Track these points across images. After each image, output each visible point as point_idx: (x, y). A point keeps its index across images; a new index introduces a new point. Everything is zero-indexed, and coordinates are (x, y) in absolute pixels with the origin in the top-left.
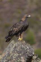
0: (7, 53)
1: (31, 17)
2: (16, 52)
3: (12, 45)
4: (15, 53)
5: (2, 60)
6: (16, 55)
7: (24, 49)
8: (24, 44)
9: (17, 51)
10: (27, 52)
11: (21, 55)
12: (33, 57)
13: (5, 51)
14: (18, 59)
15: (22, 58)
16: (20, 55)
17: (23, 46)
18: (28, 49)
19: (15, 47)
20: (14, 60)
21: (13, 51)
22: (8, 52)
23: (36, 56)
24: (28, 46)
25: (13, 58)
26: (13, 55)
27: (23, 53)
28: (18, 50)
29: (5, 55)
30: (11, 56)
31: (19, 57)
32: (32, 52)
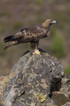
0: (17, 72)
1: (56, 23)
2: (33, 70)
3: (26, 58)
4: (31, 72)
5: (10, 84)
6: (33, 75)
7: (47, 65)
8: (46, 57)
9: (34, 68)
10: (51, 72)
11: (41, 75)
12: (63, 79)
13: (14, 69)
14: (36, 84)
15: (43, 80)
16: (39, 76)
17: (44, 60)
18: (53, 66)
19: (32, 63)
20: (29, 84)
21: (27, 69)
22: (19, 70)
23: (67, 77)
24: (53, 61)
25: (27, 81)
26: (28, 76)
27: (45, 72)
28: (36, 68)
29: (14, 76)
30: (25, 78)
31: (38, 79)
32: (60, 70)
